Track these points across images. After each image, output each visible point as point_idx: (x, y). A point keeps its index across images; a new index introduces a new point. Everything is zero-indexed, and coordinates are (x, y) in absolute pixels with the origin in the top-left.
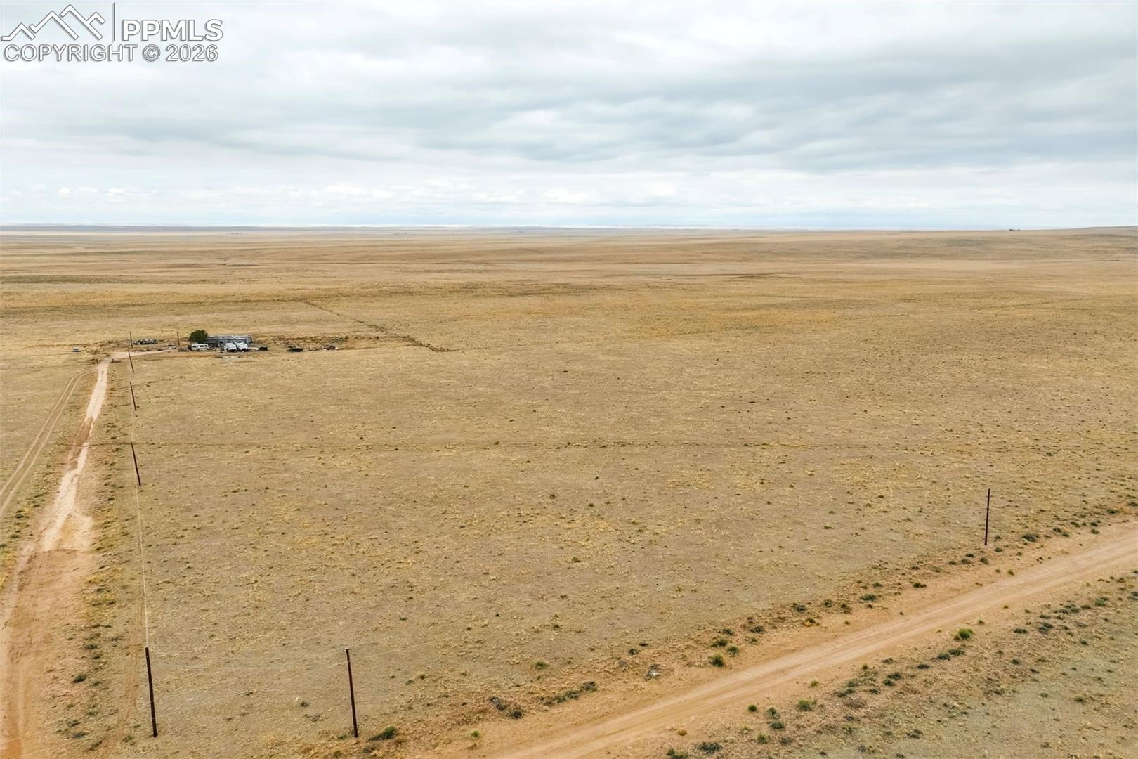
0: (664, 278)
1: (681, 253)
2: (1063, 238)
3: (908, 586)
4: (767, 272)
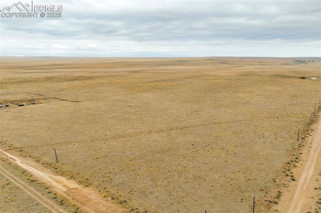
0: (109, 73)
1: (108, 65)
2: (203, 60)
3: (299, 154)
4: (137, 70)
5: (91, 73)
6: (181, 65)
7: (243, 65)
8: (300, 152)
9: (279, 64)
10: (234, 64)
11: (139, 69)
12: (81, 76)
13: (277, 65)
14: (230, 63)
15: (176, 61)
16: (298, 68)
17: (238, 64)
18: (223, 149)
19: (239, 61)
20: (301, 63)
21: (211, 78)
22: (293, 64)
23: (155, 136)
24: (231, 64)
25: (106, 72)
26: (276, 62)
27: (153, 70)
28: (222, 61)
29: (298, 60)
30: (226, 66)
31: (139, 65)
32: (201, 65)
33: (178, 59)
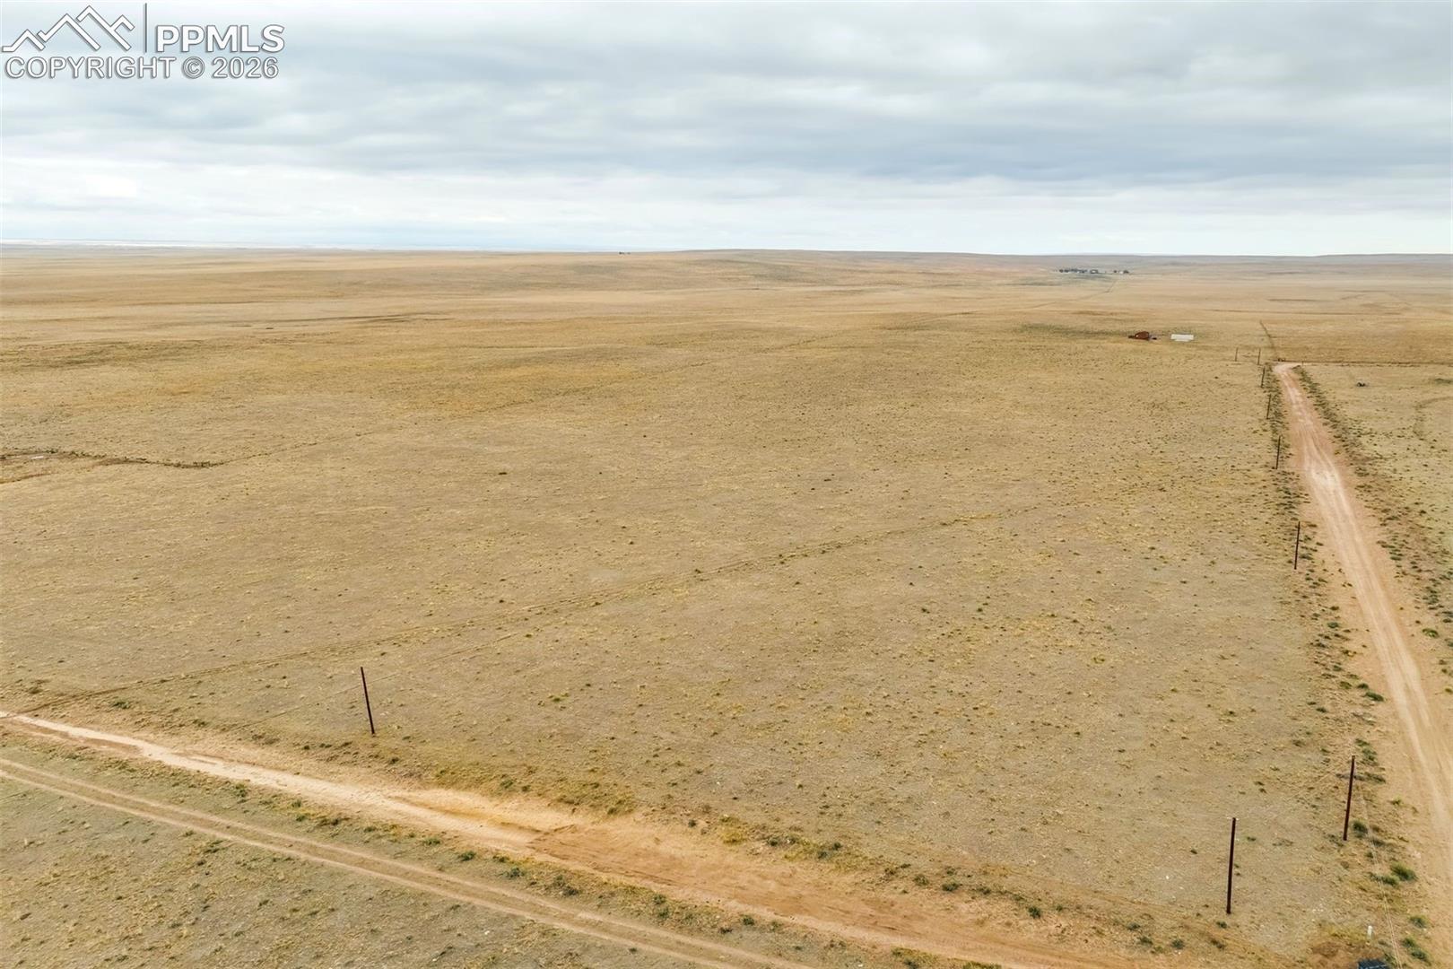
3: (1330, 611)
4: (397, 311)
5: (158, 327)
6: (592, 287)
7: (867, 288)
8: (1330, 605)
9: (1005, 281)
10: (828, 284)
11: (403, 307)
12: (114, 344)
13: (999, 285)
14: (810, 278)
15: (566, 267)
16: (1087, 298)
17: (841, 281)
18: (1053, 615)
19: (845, 270)
20: (1087, 277)
21: (773, 342)
22: (1059, 284)
23: (735, 590)
24: (813, 283)
25: (234, 323)
26: (993, 274)
27: (474, 311)
28: (776, 267)
29: (1070, 267)
30: (795, 289)
31: (390, 287)
32: (688, 284)
33: (571, 261)
